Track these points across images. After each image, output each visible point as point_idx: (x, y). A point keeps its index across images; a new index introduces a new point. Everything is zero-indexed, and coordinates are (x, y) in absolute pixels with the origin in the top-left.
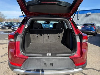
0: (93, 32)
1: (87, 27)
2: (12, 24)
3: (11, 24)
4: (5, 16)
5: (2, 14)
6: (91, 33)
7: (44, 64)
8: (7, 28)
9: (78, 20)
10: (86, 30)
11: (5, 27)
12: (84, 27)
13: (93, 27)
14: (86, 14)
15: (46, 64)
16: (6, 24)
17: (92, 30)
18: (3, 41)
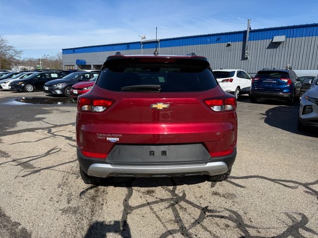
0: (286, 95)
1: (269, 80)
2: (45, 76)
3: (41, 77)
4: (16, 52)
5: (8, 45)
6: (278, 97)
7: (150, 152)
8: (30, 88)
9: (247, 58)
10: (266, 89)
11: (23, 85)
12: (259, 82)
13: (286, 81)
14: (271, 40)
15: (153, 152)
16: (26, 77)
17: (281, 90)
18: (30, 123)
